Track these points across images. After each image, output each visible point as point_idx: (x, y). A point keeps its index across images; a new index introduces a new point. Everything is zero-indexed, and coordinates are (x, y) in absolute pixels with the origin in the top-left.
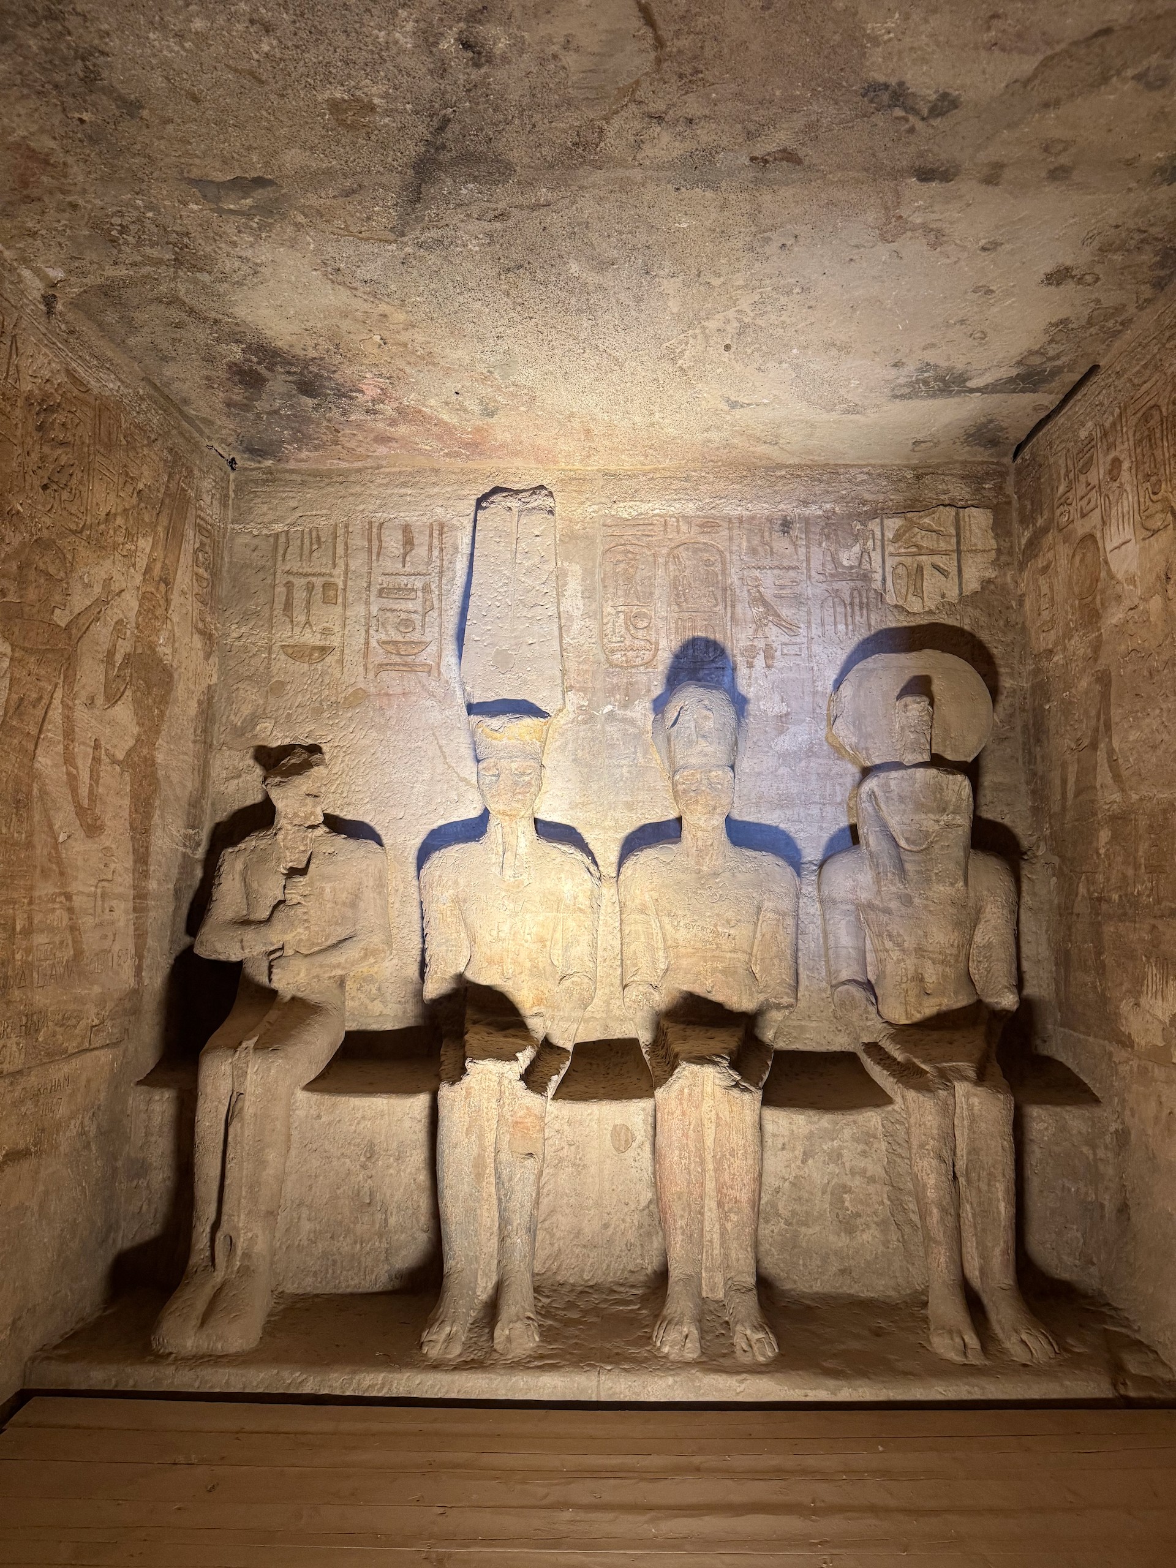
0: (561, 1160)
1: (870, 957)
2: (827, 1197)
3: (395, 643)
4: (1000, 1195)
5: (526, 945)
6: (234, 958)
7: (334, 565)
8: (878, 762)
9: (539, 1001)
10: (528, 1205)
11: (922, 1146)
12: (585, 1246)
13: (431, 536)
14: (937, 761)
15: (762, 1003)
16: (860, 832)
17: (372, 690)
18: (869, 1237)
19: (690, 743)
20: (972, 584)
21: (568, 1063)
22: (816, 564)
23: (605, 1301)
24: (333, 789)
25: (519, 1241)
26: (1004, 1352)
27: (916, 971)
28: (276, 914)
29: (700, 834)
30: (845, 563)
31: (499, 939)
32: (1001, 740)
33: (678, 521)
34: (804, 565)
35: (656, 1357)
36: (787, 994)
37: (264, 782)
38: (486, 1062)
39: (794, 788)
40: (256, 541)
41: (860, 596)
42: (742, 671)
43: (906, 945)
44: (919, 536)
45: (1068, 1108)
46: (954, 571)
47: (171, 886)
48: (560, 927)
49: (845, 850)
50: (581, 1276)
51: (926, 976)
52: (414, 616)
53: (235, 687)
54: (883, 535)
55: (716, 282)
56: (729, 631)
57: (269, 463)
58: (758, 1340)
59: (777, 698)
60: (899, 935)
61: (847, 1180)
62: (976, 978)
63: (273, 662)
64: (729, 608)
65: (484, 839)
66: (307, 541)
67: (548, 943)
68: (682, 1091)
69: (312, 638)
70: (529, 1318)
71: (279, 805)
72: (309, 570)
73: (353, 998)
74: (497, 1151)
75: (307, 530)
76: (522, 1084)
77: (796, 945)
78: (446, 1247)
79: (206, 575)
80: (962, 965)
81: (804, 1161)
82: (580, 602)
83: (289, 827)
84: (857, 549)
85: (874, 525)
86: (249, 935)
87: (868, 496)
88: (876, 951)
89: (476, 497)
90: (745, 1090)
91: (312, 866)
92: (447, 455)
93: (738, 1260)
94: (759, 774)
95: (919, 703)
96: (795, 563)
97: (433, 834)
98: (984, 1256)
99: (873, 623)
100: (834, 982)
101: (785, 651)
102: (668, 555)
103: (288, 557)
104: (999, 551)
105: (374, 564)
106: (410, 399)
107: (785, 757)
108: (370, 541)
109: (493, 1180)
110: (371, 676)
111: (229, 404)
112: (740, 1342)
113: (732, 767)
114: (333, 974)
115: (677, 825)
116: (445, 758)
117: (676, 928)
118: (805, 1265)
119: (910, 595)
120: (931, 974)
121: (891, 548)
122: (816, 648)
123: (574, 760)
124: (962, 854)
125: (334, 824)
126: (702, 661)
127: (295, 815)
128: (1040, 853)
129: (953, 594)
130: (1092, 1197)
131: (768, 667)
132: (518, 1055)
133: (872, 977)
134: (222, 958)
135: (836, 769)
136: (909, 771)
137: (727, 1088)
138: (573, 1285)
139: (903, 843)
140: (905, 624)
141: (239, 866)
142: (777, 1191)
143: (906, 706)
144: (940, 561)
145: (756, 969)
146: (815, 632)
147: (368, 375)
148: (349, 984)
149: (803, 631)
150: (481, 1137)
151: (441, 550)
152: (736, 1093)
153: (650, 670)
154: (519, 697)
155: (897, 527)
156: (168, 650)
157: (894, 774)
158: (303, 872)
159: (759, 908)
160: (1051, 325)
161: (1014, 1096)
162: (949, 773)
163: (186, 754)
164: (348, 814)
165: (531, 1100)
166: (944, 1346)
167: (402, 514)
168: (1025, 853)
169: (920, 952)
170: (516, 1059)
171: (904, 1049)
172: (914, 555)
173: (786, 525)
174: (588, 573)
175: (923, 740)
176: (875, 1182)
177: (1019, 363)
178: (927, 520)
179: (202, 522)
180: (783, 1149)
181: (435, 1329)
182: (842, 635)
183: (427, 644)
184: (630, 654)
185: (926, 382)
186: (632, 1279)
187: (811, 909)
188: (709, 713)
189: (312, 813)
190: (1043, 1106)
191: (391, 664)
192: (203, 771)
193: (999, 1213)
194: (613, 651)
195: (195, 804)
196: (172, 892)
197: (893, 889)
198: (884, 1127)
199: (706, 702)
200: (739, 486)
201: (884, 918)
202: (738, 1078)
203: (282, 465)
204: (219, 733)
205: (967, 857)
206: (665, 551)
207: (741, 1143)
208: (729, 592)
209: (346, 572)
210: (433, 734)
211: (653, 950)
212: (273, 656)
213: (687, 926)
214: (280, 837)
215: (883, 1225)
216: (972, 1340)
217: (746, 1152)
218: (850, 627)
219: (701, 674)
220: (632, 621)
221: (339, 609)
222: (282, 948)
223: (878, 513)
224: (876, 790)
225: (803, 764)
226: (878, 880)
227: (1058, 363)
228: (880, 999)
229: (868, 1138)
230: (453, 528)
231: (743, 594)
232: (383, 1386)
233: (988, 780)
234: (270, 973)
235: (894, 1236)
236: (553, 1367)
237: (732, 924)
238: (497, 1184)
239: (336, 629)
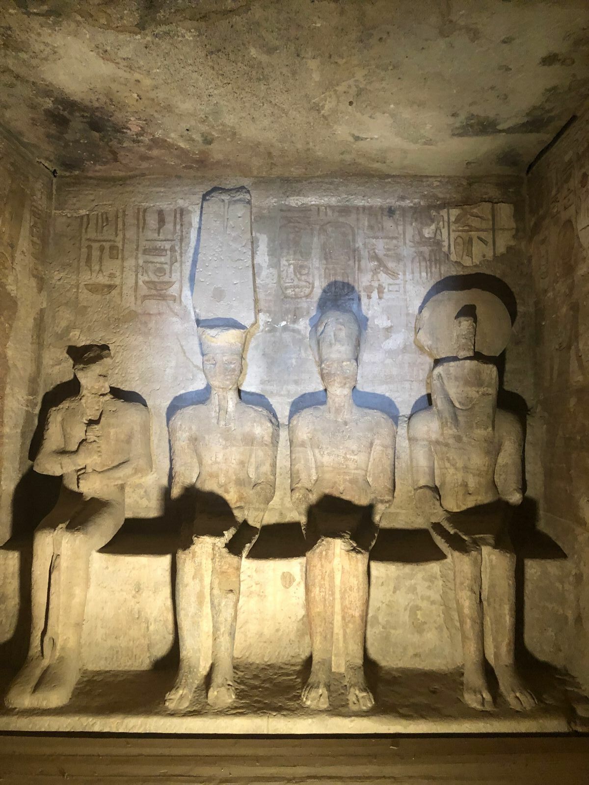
0: (251, 593)
1: (437, 472)
2: (408, 613)
3: (153, 283)
4: (507, 612)
5: (233, 466)
6: (58, 473)
7: (117, 235)
8: (443, 356)
9: (241, 498)
10: (229, 619)
11: (462, 584)
12: (265, 642)
13: (175, 217)
14: (477, 356)
15: (373, 499)
16: (433, 398)
17: (140, 311)
18: (431, 637)
19: (331, 345)
20: (501, 249)
21: (257, 536)
22: (409, 236)
23: (276, 674)
24: (116, 371)
25: (224, 640)
26: (506, 702)
27: (463, 480)
28: (81, 447)
29: (337, 399)
30: (427, 236)
31: (216, 463)
32: (518, 343)
33: (326, 209)
34: (402, 236)
35: (303, 707)
36: (388, 494)
37: (73, 367)
38: (205, 537)
39: (395, 371)
40: (69, 221)
41: (435, 255)
42: (364, 300)
43: (457, 465)
44: (470, 220)
45: (549, 561)
46: (490, 241)
47: (19, 431)
48: (253, 455)
49: (425, 408)
50: (263, 659)
51: (469, 483)
52: (166, 266)
53: (57, 309)
54: (449, 219)
55: (341, 62)
56: (356, 276)
57: (77, 173)
58: (363, 697)
59: (385, 317)
60: (453, 459)
61: (419, 602)
62: (498, 484)
63: (80, 294)
64: (357, 263)
65: (207, 402)
66: (100, 221)
67: (246, 465)
68: (321, 553)
69: (103, 280)
70: (229, 685)
71: (83, 381)
72: (102, 238)
73: (130, 497)
74: (212, 589)
75: (100, 214)
76: (225, 550)
77: (394, 465)
78: (181, 644)
79: (38, 242)
80: (490, 477)
81: (394, 592)
82: (267, 258)
83: (89, 395)
84: (433, 227)
85: (444, 213)
86: (66, 460)
87: (440, 195)
88: (441, 469)
89: (202, 193)
90: (359, 552)
91: (103, 419)
92: (186, 167)
93: (353, 650)
94: (374, 363)
95: (468, 321)
96: (396, 235)
97: (176, 399)
98: (497, 647)
99: (442, 272)
100: (416, 487)
101: (390, 289)
102: (320, 229)
103: (89, 230)
104: (517, 230)
105: (141, 234)
106: (159, 134)
107: (390, 353)
108: (138, 220)
109: (209, 605)
110: (139, 302)
111: (48, 136)
112: (352, 698)
113: (356, 360)
114: (116, 483)
115: (323, 393)
116: (185, 353)
117: (322, 455)
118: (394, 652)
119: (464, 256)
120: (472, 482)
121: (453, 227)
122: (409, 287)
123: (263, 355)
124: (491, 411)
125: (116, 393)
126: (340, 295)
127: (92, 387)
128: (538, 411)
129: (490, 255)
130: (561, 611)
131: (380, 298)
132: (224, 532)
133: (438, 484)
134: (50, 474)
135: (419, 360)
136: (461, 362)
137: (348, 551)
138: (258, 664)
139: (457, 405)
140: (462, 273)
141: (59, 418)
142: (379, 609)
143: (460, 322)
144: (483, 235)
145: (370, 480)
146: (409, 276)
147: (132, 119)
148: (127, 489)
149: (401, 276)
150: (201, 580)
151: (182, 225)
152: (353, 554)
153: (308, 300)
154: (228, 317)
155: (457, 214)
156: (14, 288)
157: (452, 364)
158: (97, 422)
159: (371, 444)
160: (547, 90)
161: (516, 554)
162: (484, 363)
163: (27, 350)
164: (126, 387)
165: (233, 559)
166: (471, 700)
167: (158, 204)
168: (529, 411)
169: (466, 468)
170: (223, 535)
171: (455, 527)
172: (468, 231)
173: (391, 212)
174: (271, 240)
175: (470, 343)
176: (435, 604)
177: (528, 114)
178: (475, 211)
179: (35, 209)
180: (382, 584)
181: (173, 692)
182: (425, 281)
183: (173, 283)
184: (297, 290)
185: (471, 126)
186: (293, 661)
187: (403, 443)
188: (342, 327)
189: (102, 387)
190: (534, 559)
191: (151, 295)
192: (38, 361)
193: (506, 622)
194: (286, 288)
195: (34, 381)
196: (19, 435)
197: (451, 432)
198: (440, 571)
199: (341, 320)
200: (363, 188)
201: (445, 449)
202: (355, 545)
203: (86, 174)
204: (48, 338)
205: (494, 413)
206: (318, 227)
207: (356, 583)
208: (356, 252)
209: (124, 239)
210: (178, 339)
211: (308, 469)
212: (80, 291)
213: (329, 454)
214: (83, 401)
215: (439, 629)
216: (487, 696)
217: (359, 588)
218: (429, 274)
219: (339, 302)
220: (299, 269)
221: (119, 262)
222: (85, 468)
223: (446, 204)
224: (442, 373)
225: (400, 357)
226: (442, 427)
227: (552, 114)
228: (442, 497)
229: (432, 579)
230: (189, 212)
231: (365, 253)
232: (141, 726)
233: (508, 367)
234: (78, 483)
235: (446, 633)
236: (242, 714)
237: (355, 453)
238: (211, 607)
239: (118, 274)
